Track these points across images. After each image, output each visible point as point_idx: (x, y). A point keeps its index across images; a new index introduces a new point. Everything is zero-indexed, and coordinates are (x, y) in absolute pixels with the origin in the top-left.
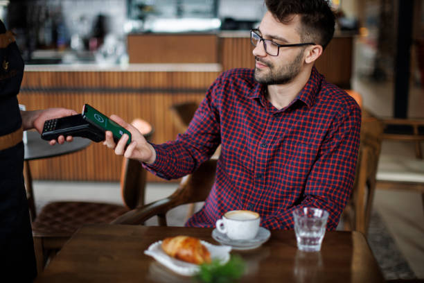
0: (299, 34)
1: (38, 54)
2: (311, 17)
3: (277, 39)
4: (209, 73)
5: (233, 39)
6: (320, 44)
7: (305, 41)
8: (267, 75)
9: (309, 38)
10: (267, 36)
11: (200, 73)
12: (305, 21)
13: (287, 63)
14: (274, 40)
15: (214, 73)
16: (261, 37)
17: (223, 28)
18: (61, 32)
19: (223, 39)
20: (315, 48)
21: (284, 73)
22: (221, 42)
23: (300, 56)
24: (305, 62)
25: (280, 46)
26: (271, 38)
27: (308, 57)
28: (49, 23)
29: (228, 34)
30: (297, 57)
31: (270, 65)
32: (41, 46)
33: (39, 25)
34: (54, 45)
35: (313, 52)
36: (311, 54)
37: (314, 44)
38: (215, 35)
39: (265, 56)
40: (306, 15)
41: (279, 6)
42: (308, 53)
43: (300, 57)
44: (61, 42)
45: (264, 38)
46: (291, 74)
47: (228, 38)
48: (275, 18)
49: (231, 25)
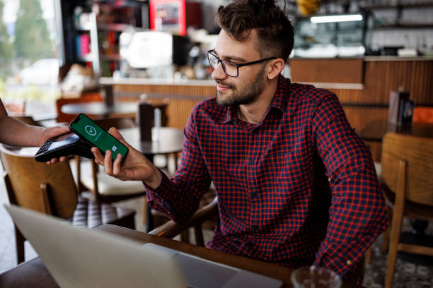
2: (268, 30)
3: (235, 59)
4: (354, 90)
5: (376, 62)
6: (281, 57)
7: (265, 57)
8: (229, 97)
9: (268, 53)
10: (223, 57)
11: (347, 90)
12: (262, 35)
13: (249, 82)
14: (232, 61)
15: (359, 90)
16: (218, 58)
17: (366, 54)
19: (369, 62)
21: (247, 92)
22: (365, 64)
24: (268, 79)
25: (239, 66)
26: (228, 59)
27: (270, 73)
29: (369, 59)
30: (258, 75)
31: (232, 87)
35: (276, 67)
36: (273, 69)
37: (275, 58)
38: (362, 59)
39: (226, 78)
40: (263, 29)
41: (232, 23)
42: (270, 69)
43: (261, 75)
45: (221, 58)
46: (254, 93)
47: (372, 62)
48: (230, 36)
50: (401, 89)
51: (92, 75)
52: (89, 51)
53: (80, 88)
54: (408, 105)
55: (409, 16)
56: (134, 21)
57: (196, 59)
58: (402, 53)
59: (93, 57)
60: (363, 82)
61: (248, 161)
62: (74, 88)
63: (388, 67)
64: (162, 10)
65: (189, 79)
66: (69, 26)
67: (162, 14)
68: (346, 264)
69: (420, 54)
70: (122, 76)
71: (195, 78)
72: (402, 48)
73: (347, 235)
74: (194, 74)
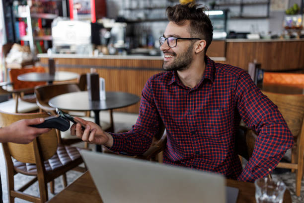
0: (189, 33)
1: (139, 50)
5: (234, 43)
6: (204, 39)
12: (193, 24)
15: (223, 62)
17: (227, 37)
18: (151, 39)
19: (229, 43)
20: (201, 42)
22: (227, 44)
23: (191, 48)
24: (195, 53)
27: (197, 49)
28: (144, 35)
29: (230, 41)
30: (189, 48)
32: (141, 46)
33: (140, 36)
34: (147, 46)
35: (200, 45)
36: (199, 47)
37: (200, 40)
38: (225, 41)
42: (197, 46)
44: (150, 44)
47: (231, 43)
49: (233, 35)
50: (255, 61)
51: (29, 51)
52: (26, 33)
53: (20, 61)
54: (261, 72)
55: (248, 11)
56: (57, 12)
57: (108, 40)
58: (250, 37)
59: (29, 37)
60: (225, 56)
61: (187, 112)
62: (15, 61)
63: (241, 46)
64: (77, 3)
65: (104, 54)
66: (9, 15)
67: (78, 6)
68: (268, 171)
69: (261, 37)
70: (52, 52)
71: (109, 54)
72: (249, 33)
73: (269, 155)
74: (108, 51)
